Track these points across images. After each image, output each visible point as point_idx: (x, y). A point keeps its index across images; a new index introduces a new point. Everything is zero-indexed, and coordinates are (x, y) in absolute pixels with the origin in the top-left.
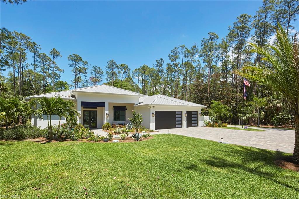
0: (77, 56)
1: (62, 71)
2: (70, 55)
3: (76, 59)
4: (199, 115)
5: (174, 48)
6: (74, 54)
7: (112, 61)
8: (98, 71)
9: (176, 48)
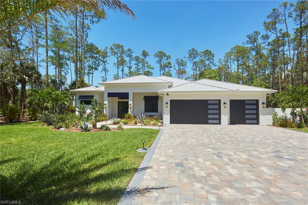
0: (161, 52)
1: (153, 68)
2: (156, 53)
3: (161, 55)
4: (261, 106)
5: (273, 11)
6: (159, 51)
7: (193, 50)
8: (181, 63)
9: (274, 10)
